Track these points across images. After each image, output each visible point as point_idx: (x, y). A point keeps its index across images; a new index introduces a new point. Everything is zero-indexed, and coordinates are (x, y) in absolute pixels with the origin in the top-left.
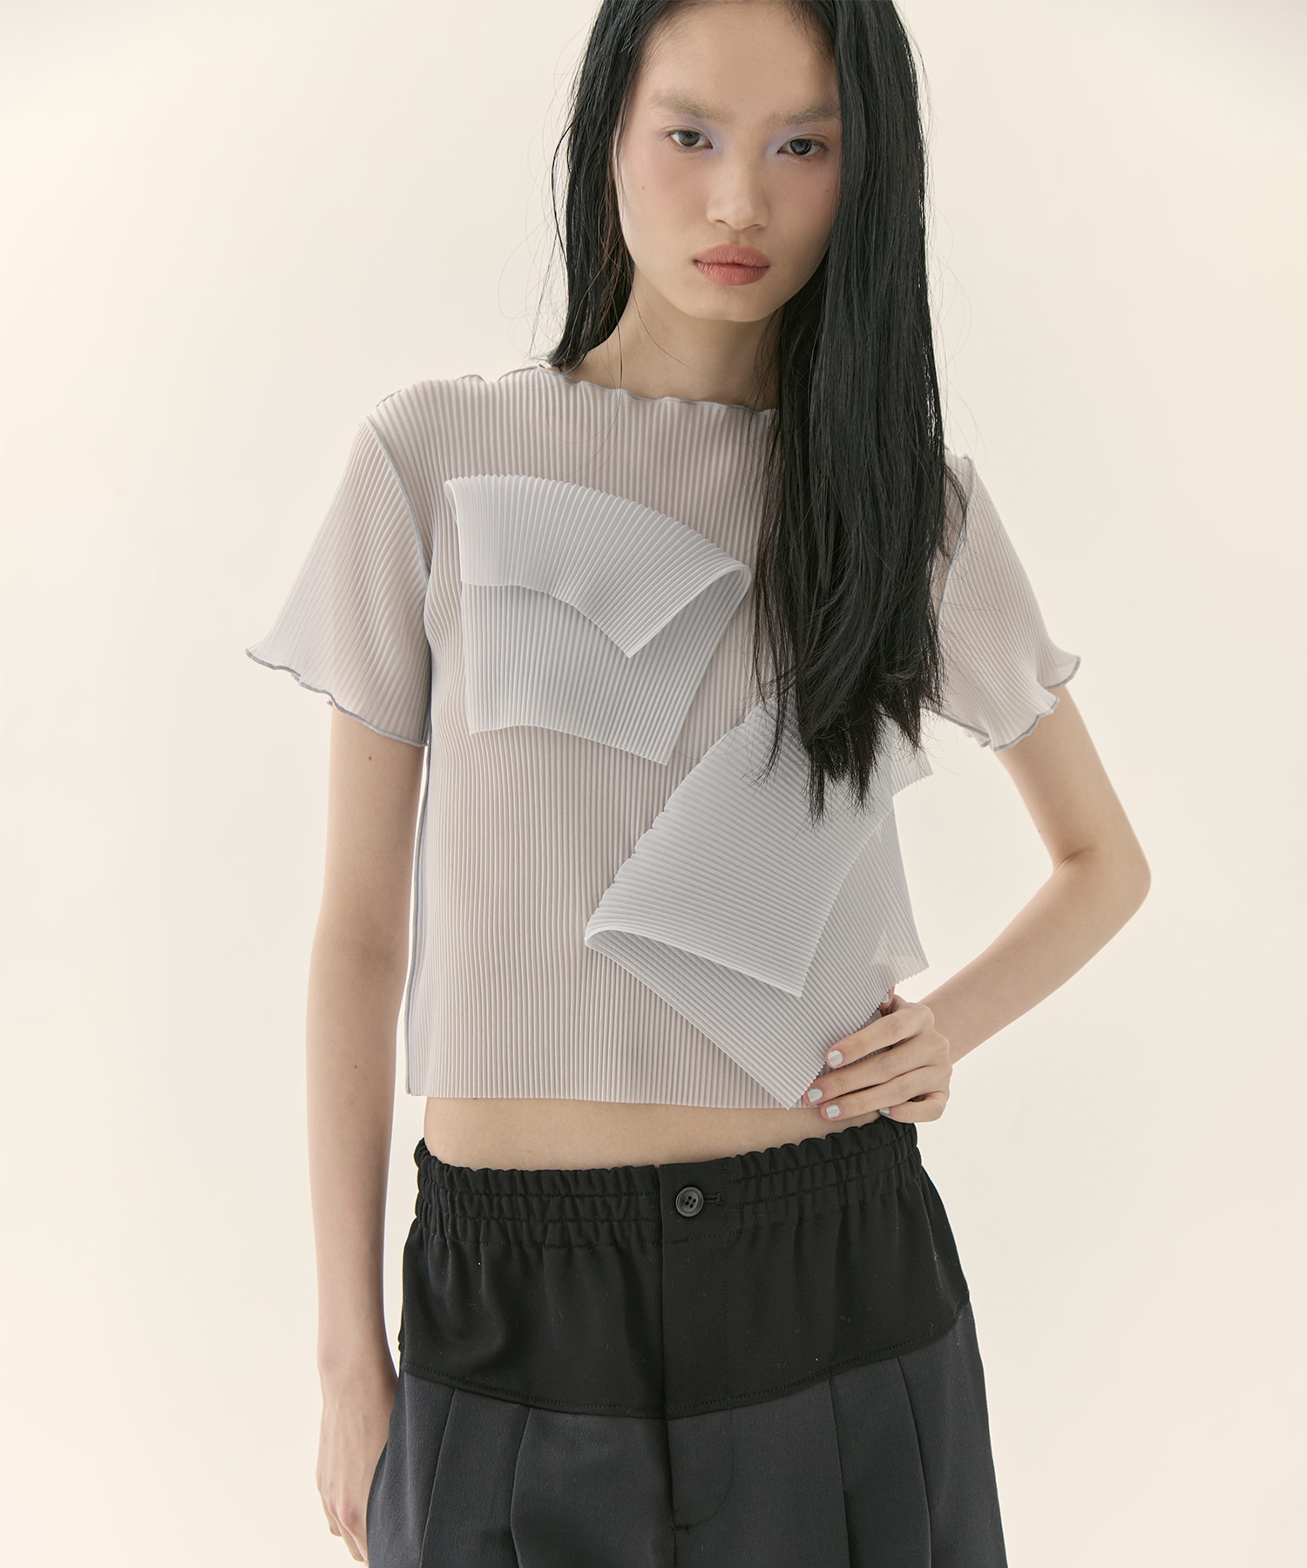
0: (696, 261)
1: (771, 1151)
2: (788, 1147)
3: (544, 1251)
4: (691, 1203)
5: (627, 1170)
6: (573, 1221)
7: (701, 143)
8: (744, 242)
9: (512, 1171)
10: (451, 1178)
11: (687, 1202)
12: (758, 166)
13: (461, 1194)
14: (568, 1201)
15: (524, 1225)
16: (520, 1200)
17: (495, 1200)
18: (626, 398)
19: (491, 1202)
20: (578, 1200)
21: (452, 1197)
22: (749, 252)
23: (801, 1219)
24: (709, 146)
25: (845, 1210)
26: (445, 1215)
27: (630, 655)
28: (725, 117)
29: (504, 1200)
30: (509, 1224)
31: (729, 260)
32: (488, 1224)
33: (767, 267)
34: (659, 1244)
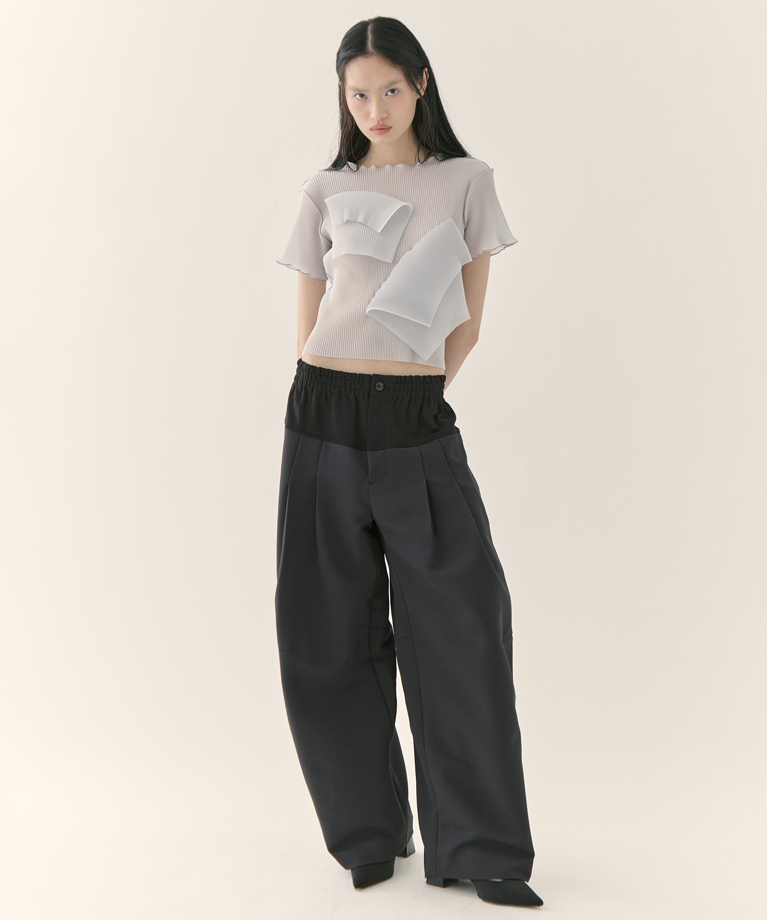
0: (371, 130)
1: (405, 376)
2: (411, 376)
3: (333, 395)
4: (380, 387)
5: (363, 375)
6: (344, 387)
7: (365, 97)
8: (381, 123)
9: (329, 370)
10: (309, 368)
11: (379, 386)
12: (380, 102)
13: (312, 373)
14: (344, 381)
15: (329, 386)
16: (330, 378)
17: (322, 377)
18: (375, 167)
19: (320, 378)
20: (347, 381)
21: (308, 374)
22: (383, 125)
23: (411, 398)
24: (366, 98)
25: (423, 398)
26: (304, 379)
27: (379, 232)
28: (368, 91)
29: (325, 378)
30: (324, 385)
31: (378, 128)
32: (318, 384)
33: (391, 127)
34: (369, 398)
